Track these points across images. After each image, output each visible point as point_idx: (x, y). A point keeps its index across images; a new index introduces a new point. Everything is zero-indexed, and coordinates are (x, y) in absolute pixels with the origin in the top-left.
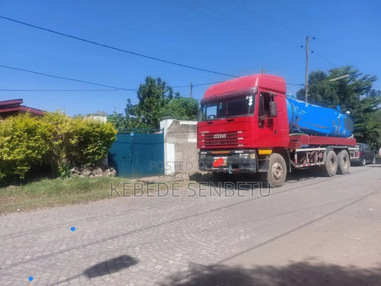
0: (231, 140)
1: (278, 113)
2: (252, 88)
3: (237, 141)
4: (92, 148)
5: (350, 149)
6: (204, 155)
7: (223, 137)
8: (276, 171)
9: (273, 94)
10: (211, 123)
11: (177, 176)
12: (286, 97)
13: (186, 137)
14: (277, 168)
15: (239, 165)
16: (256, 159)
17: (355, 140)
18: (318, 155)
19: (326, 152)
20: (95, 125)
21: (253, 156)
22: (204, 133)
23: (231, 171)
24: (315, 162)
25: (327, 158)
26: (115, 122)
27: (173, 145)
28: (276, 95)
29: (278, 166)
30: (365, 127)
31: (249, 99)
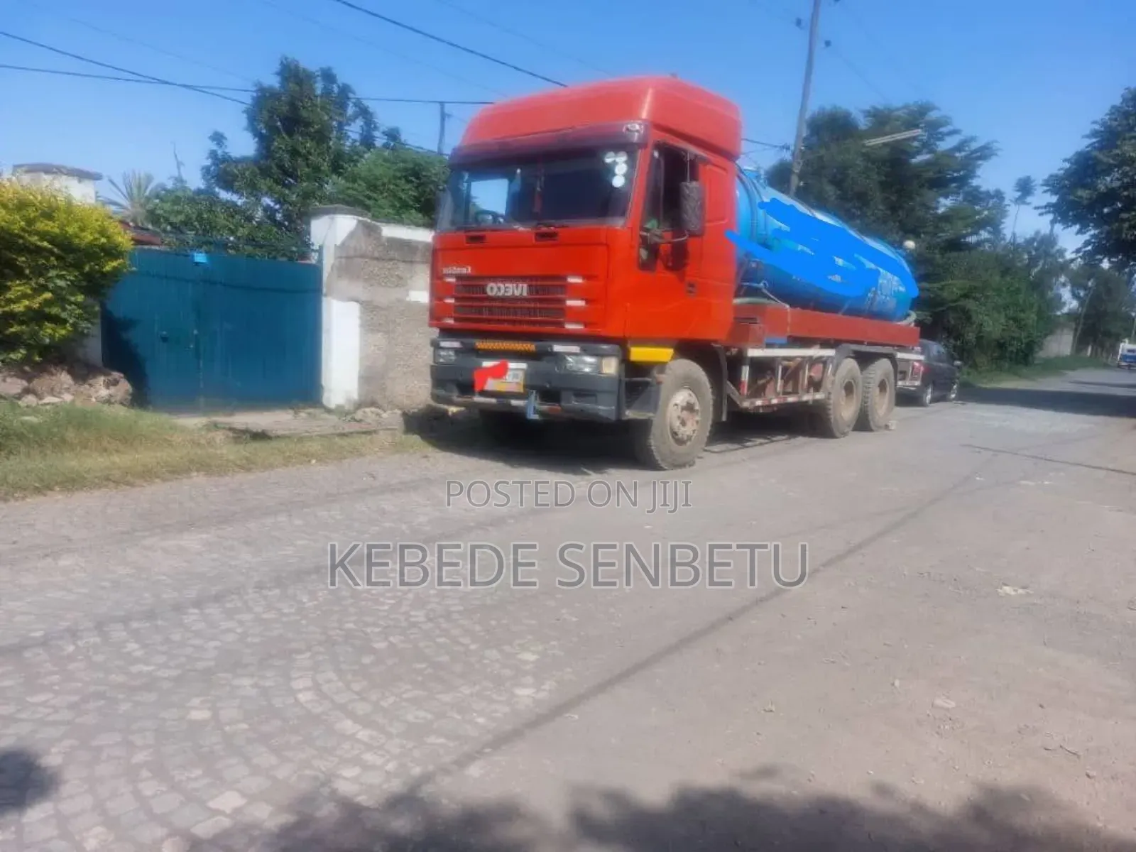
0: (545, 306)
1: (707, 225)
2: (629, 126)
3: (562, 309)
4: (25, 296)
5: (900, 355)
6: (451, 353)
7: (517, 293)
8: (679, 417)
9: (696, 156)
10: (481, 238)
11: (359, 415)
12: (739, 177)
13: (401, 282)
14: (683, 409)
15: (564, 395)
16: (620, 376)
17: (918, 329)
18: (810, 370)
19: (835, 361)
20: (35, 205)
21: (611, 367)
22: (453, 272)
23: (536, 411)
24: (800, 391)
25: (833, 383)
26: (179, 213)
27: (354, 308)
28: (706, 162)
29: (688, 403)
30: (939, 292)
31: (615, 163)
